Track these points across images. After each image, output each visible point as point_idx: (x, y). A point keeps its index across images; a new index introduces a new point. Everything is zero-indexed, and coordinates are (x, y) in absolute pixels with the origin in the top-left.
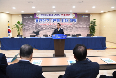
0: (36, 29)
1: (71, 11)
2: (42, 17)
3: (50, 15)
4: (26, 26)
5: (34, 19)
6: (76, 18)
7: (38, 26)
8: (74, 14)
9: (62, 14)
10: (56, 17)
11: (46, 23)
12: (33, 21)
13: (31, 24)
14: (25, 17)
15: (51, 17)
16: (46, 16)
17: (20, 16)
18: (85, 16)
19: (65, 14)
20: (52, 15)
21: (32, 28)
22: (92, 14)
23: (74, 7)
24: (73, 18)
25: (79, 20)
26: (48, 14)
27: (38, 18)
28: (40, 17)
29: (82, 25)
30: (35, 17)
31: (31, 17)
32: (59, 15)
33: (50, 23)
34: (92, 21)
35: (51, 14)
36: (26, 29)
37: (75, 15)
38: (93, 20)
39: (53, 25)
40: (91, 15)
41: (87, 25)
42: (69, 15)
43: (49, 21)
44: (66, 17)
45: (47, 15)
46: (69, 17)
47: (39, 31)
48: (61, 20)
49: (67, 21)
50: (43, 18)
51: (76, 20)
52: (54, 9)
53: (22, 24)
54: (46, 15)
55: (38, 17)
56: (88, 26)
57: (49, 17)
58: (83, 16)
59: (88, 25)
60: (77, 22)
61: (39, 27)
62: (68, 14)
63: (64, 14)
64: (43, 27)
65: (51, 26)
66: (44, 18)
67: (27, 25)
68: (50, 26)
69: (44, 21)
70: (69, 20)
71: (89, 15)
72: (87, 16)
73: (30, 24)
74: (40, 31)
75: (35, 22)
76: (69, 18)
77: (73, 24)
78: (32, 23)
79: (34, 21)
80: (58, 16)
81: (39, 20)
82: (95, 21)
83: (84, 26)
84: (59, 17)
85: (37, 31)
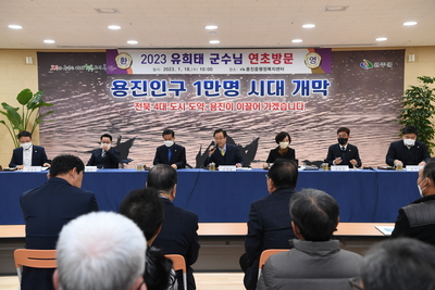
1: (297, 41)
2: (148, 69)
3: (188, 59)
4: (59, 112)
5: (105, 76)
6: (324, 76)
7: (127, 116)
8: (314, 55)
9: (255, 52)
10: (222, 68)
11: (169, 100)
12: (99, 89)
13: (89, 106)
14: (57, 68)
15: (195, 69)
16: (169, 64)
17: (31, 60)
18: (376, 65)
19: (265, 55)
20: (201, 62)
21: (90, 124)
22: (417, 49)
23: (309, 26)
24: (310, 72)
25: (343, 87)
26: (181, 53)
27: (125, 74)
28: (138, 68)
29: (358, 110)
30: (112, 68)
31: (90, 68)
32: (239, 61)
33: (187, 99)
34: (415, 88)
35: (194, 55)
36: (60, 131)
37: (319, 59)
38: (420, 84)
39: (206, 109)
40: (411, 58)
41: (386, 110)
42: (289, 59)
43: (182, 89)
44: (271, 68)
45: (175, 60)
46: (289, 69)
47: (130, 143)
48: (245, 85)
49: (280, 88)
50: (154, 76)
51: (326, 85)
52: (213, 34)
53: (42, 104)
54: (169, 59)
55: (123, 67)
56: (392, 117)
57: (181, 68)
58: (366, 64)
59: (392, 110)
60: (333, 93)
61: (129, 118)
62: (283, 52)
63: (260, 52)
64: (153, 119)
65: (196, 115)
66: (157, 73)
67: (68, 111)
68: (186, 114)
69: (160, 91)
70: (291, 87)
71: (396, 55)
72: (389, 65)
73: (84, 106)
74: (136, 142)
75: (107, 93)
76: (289, 77)
77: (307, 106)
78: (96, 97)
79: (104, 86)
80: (231, 64)
81: (130, 84)
82: (431, 86)
83: (370, 117)
84: (238, 69)
85: (119, 140)
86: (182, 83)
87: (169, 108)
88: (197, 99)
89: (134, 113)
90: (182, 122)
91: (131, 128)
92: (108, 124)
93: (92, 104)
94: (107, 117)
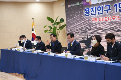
0: (86, 32)
13: (78, 21)
14: (70, 6)
21: (79, 29)
27: (89, 5)
30: (85, 3)
31: (78, 4)
33: (111, 14)
39: (120, 19)
43: (109, 9)
55: (88, 2)
64: (98, 26)
65: (115, 23)
66: (100, 2)
68: (111, 23)
69: (100, 12)
75: (83, 15)
78: (80, 17)
81: (90, 10)
85: (88, 37)
86: (109, 6)
87: (104, 20)
88: (116, 14)
89: (92, 24)
90: (110, 27)
91: (91, 31)
92: (84, 29)
93: (79, 20)
94: (84, 26)
